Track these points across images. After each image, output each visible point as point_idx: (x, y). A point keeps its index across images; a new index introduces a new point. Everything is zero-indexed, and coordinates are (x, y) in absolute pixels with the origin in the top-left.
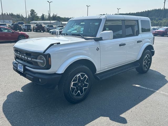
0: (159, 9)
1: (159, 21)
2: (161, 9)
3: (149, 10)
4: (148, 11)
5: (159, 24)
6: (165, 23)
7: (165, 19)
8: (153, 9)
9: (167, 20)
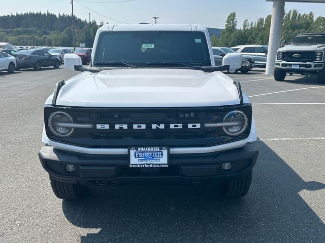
0: (39, 12)
1: (44, 36)
2: (43, 13)
3: (20, 14)
4: (18, 15)
5: (47, 42)
6: (56, 39)
7: (52, 32)
8: (26, 13)
9: (58, 35)
